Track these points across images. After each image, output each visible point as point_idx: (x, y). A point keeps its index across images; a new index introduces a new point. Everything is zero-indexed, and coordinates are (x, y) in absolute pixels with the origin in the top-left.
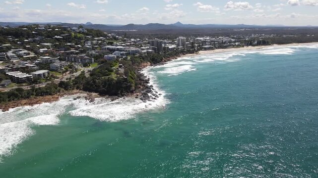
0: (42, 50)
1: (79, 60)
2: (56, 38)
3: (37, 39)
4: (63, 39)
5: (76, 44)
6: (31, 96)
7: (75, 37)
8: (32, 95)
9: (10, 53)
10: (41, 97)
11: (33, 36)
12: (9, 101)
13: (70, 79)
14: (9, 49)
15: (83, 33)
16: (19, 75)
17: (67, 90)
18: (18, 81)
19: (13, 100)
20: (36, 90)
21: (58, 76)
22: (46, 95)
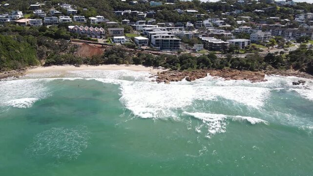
0: (239, 22)
1: (290, 34)
2: (256, 12)
3: (235, 12)
4: (265, 12)
5: (282, 18)
6: (225, 68)
7: (281, 10)
8: (227, 66)
9: (206, 22)
10: (238, 71)
11: (231, 9)
12: (198, 68)
13: (282, 53)
14: (206, 18)
15: (292, 6)
16: (214, 40)
17: (276, 68)
18: (212, 47)
19: (202, 68)
20: (233, 60)
21: (261, 49)
22: (244, 69)
